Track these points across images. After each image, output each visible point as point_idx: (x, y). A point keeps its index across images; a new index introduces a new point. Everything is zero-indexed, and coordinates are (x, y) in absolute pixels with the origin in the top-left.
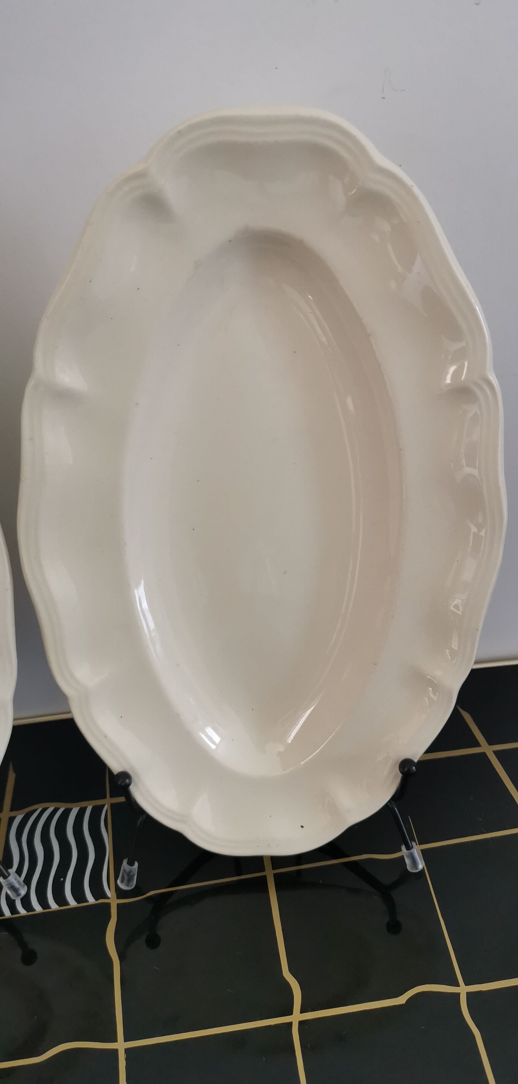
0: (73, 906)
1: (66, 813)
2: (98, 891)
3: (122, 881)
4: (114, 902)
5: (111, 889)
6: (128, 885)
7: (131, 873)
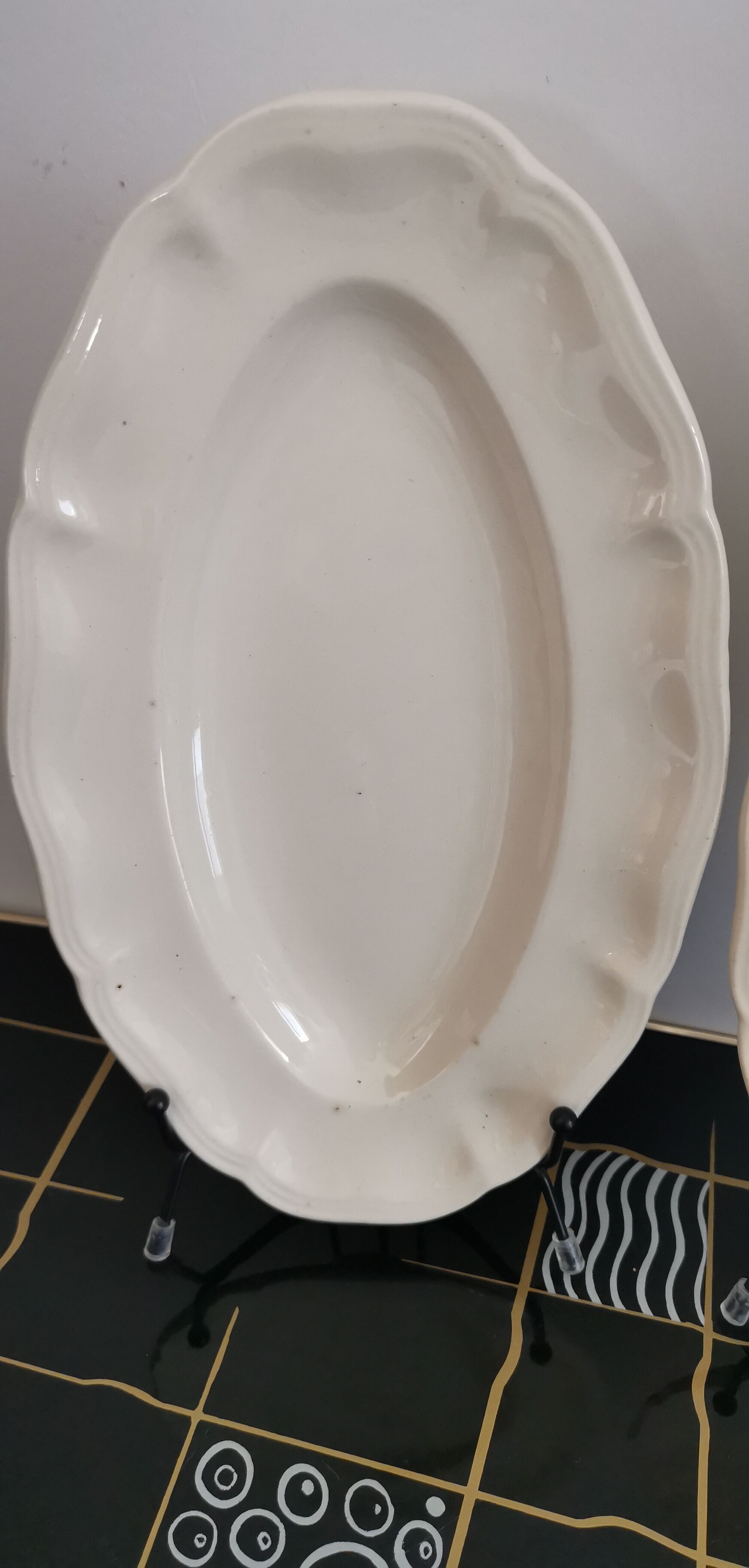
0: (647, 1315)
1: (646, 1174)
2: (686, 1310)
3: (729, 1308)
4: (709, 1336)
5: (705, 1311)
6: (735, 1318)
7: (747, 1304)
